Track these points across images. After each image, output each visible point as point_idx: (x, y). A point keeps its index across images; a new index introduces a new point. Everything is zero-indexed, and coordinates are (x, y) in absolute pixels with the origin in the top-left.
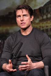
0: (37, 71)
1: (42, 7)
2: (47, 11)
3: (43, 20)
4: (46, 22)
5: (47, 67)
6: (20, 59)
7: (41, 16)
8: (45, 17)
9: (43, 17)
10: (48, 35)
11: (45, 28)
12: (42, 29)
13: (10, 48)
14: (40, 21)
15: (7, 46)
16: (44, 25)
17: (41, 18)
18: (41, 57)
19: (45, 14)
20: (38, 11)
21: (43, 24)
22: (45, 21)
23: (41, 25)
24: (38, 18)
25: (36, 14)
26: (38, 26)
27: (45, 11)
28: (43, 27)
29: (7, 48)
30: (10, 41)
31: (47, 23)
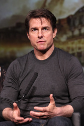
0: (61, 121)
1: (72, 16)
2: (81, 23)
3: (73, 38)
4: (79, 40)
5: (77, 115)
6: (32, 101)
7: (70, 30)
8: (76, 32)
9: (73, 32)
10: (80, 62)
11: (76, 51)
12: (71, 52)
13: (15, 80)
14: (69, 39)
15: (11, 77)
16: (74, 46)
17: (70, 34)
18: (67, 98)
19: (77, 27)
20: (66, 22)
21: (73, 43)
22: (77, 39)
23: (70, 45)
24: (65, 33)
25: (62, 26)
26: (64, 47)
27: (77, 23)
28: (73, 50)
29: (10, 81)
30: (15, 68)
31: (80, 42)
